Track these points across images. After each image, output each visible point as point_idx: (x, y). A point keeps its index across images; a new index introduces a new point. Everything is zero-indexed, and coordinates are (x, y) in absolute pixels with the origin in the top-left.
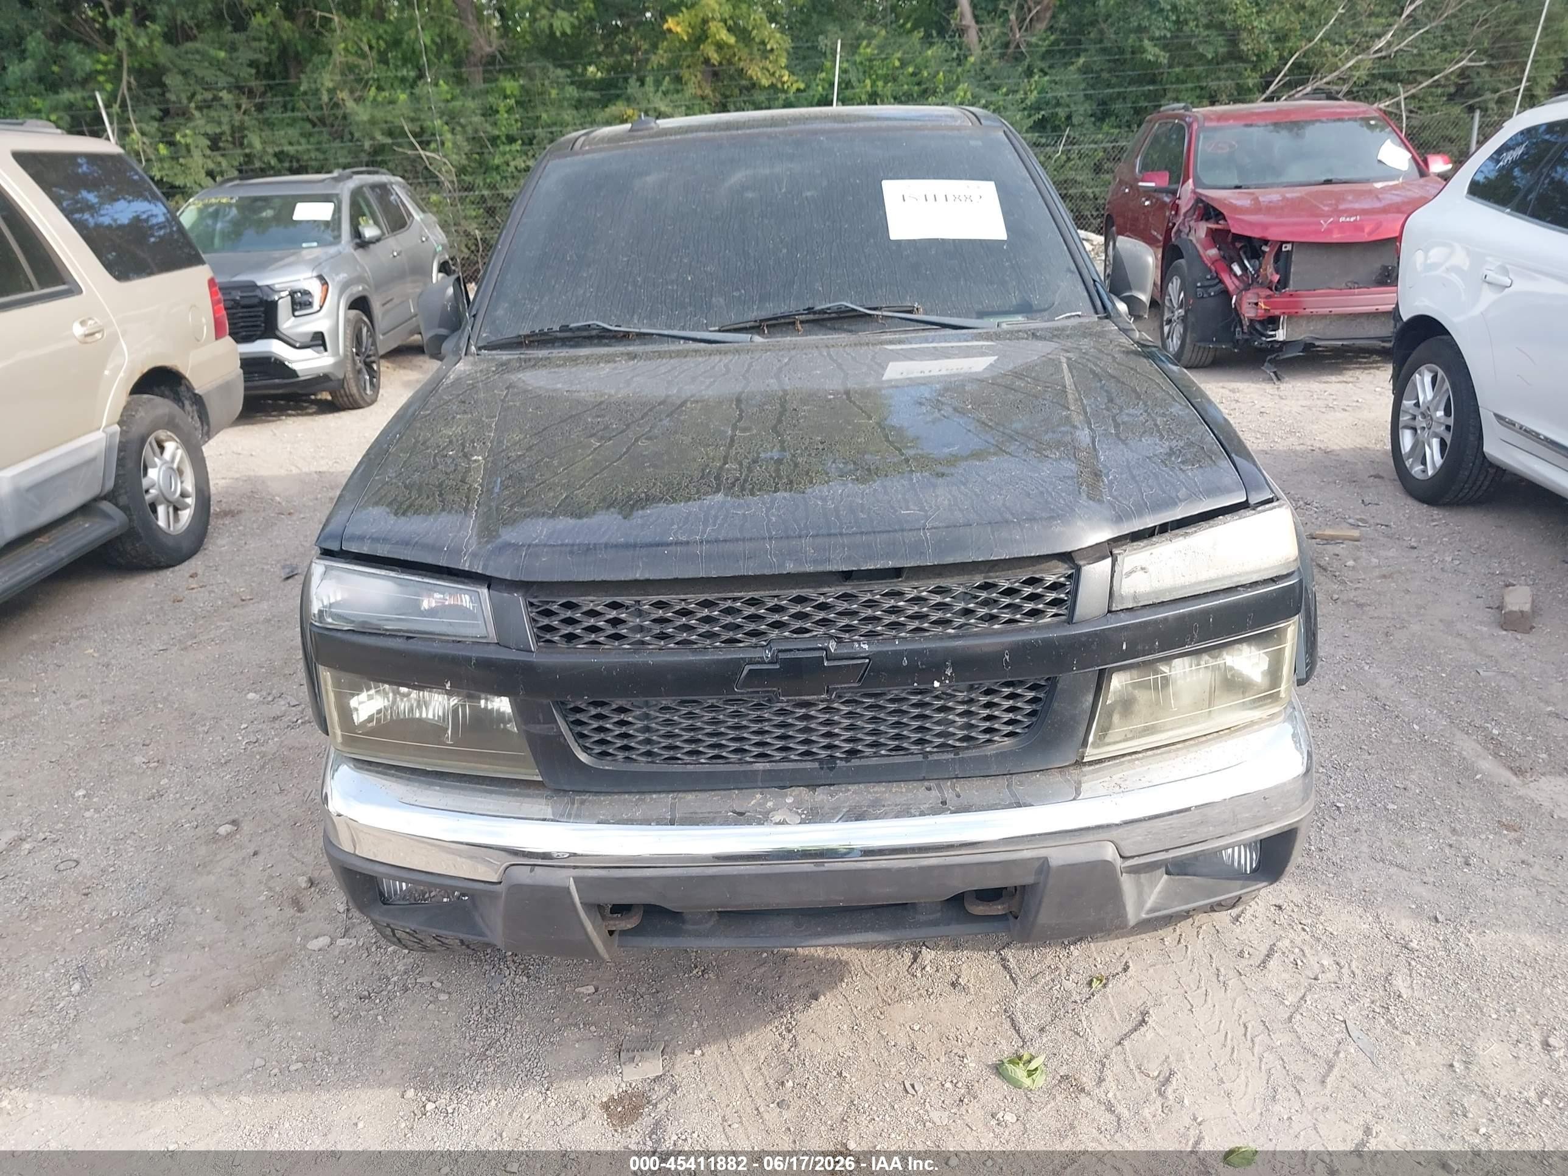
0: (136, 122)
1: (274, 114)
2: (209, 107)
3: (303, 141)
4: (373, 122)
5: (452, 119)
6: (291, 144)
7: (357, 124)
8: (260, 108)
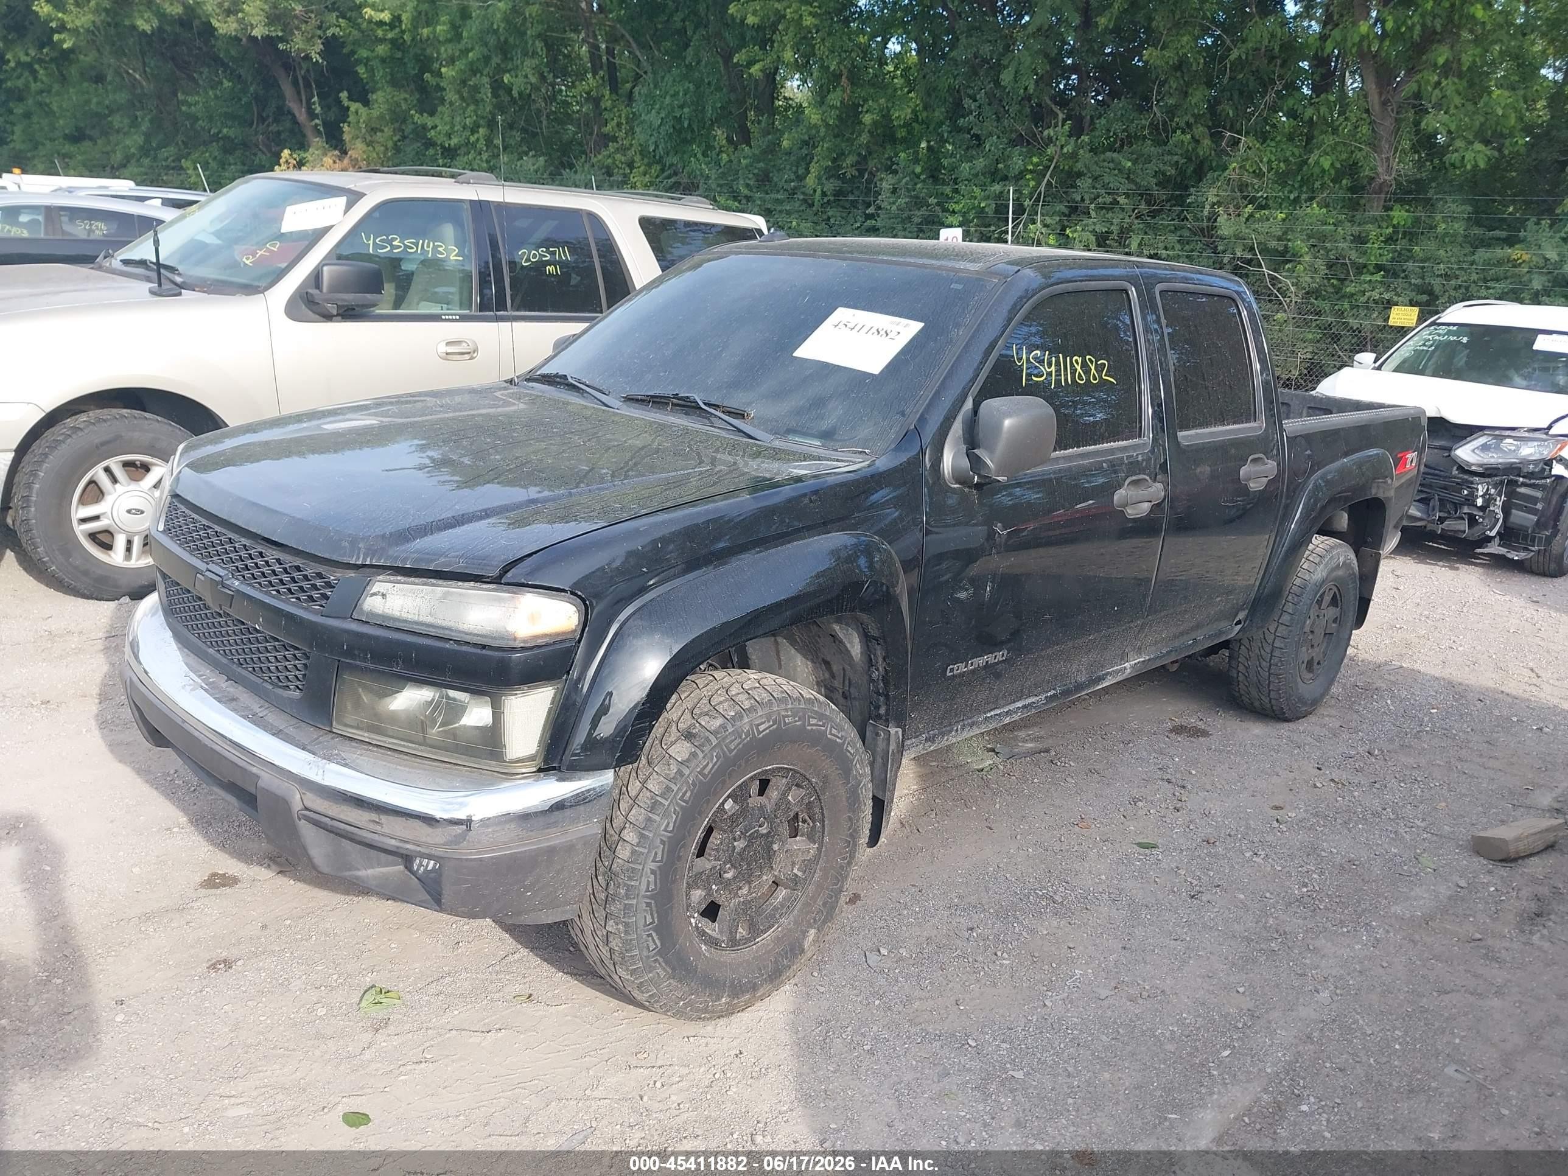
0: (1042, 215)
1: (1163, 221)
2: (1108, 210)
3: (1178, 246)
4: (1237, 237)
5: (1318, 240)
6: (1166, 248)
7: (1222, 238)
8: (1153, 214)
